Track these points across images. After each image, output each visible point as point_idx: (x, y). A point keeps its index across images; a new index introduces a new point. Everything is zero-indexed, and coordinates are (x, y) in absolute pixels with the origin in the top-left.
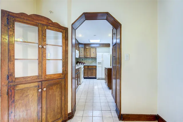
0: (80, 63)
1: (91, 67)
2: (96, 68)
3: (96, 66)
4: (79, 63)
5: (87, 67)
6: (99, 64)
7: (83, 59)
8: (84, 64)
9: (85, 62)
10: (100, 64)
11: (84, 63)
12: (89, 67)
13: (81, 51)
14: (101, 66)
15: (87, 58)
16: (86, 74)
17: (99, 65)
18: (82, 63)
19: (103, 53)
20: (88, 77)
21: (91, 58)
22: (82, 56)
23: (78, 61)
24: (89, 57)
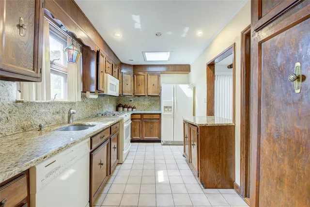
0: (124, 107)
1: (148, 117)
2: (159, 119)
3: (160, 114)
4: (121, 108)
5: (139, 117)
6: (166, 109)
7: (132, 99)
8: (134, 110)
9: (136, 106)
10: (170, 110)
11: (133, 108)
12: (145, 117)
13: (127, 80)
14: (172, 113)
15: (139, 96)
16: (137, 132)
17: (166, 113)
18: (129, 108)
19: (175, 85)
20: (142, 139)
21: (148, 96)
22: (129, 93)
23: (120, 104)
24: (143, 94)
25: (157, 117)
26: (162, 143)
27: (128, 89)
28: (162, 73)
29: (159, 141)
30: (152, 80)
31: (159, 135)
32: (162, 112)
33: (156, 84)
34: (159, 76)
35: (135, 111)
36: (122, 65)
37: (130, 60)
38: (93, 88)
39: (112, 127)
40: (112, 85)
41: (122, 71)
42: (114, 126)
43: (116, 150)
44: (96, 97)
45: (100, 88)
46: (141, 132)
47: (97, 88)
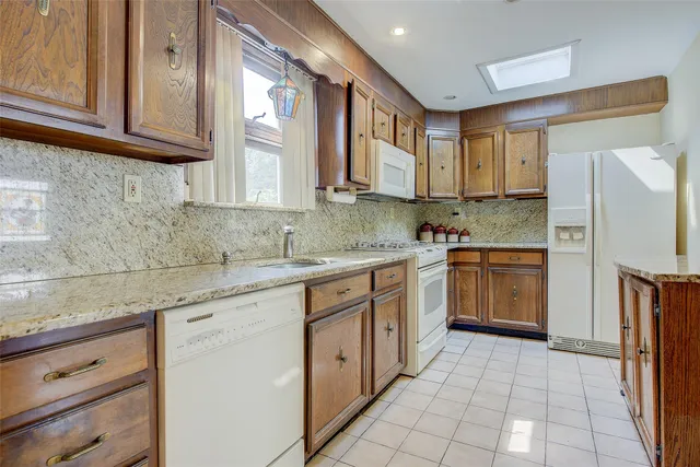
0: (436, 231)
1: (504, 258)
2: (542, 268)
3: (544, 252)
4: (430, 233)
5: (476, 257)
6: (565, 236)
7: (459, 210)
8: (465, 239)
9: (473, 227)
10: (577, 236)
11: (462, 234)
12: (493, 258)
13: (441, 156)
14: (585, 248)
15: (479, 200)
16: (471, 302)
17: (563, 248)
18: (450, 232)
19: (596, 155)
20: (485, 324)
21: (507, 196)
22: (447, 191)
23: (426, 224)
24: (491, 193)
25: (536, 259)
26: (551, 343)
27: (445, 182)
28: (554, 121)
29: (543, 337)
30: (517, 149)
31: (542, 317)
32: (551, 245)
33: (531, 157)
34: (541, 133)
35: (466, 242)
36: (428, 115)
37: (448, 98)
38: (341, 181)
39: (376, 273)
40: (392, 170)
41: (428, 132)
42: (387, 272)
43: (394, 334)
45: (357, 176)
46: (482, 303)
47: (348, 177)
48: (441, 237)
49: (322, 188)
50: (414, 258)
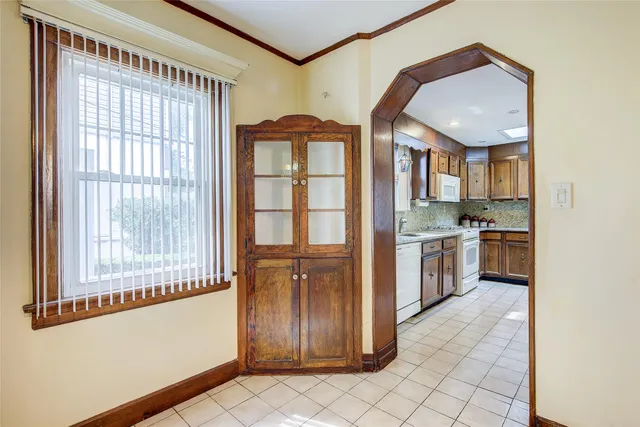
0: (472, 220)
4: (468, 222)
5: (499, 236)
7: (488, 207)
8: (492, 225)
9: (496, 218)
11: (490, 222)
12: (509, 237)
13: (476, 174)
15: (501, 200)
16: (495, 264)
18: (482, 221)
20: (503, 276)
21: (519, 199)
22: (479, 195)
23: (466, 215)
24: (509, 197)
27: (478, 191)
35: (492, 227)
36: (467, 150)
37: (481, 142)
38: (423, 194)
39: (444, 241)
40: (448, 187)
41: (467, 160)
42: (448, 241)
43: (451, 272)
44: (426, 204)
45: (432, 194)
46: (502, 263)
47: (428, 195)
48: (476, 224)
49: (413, 199)
50: (460, 235)
